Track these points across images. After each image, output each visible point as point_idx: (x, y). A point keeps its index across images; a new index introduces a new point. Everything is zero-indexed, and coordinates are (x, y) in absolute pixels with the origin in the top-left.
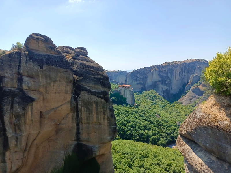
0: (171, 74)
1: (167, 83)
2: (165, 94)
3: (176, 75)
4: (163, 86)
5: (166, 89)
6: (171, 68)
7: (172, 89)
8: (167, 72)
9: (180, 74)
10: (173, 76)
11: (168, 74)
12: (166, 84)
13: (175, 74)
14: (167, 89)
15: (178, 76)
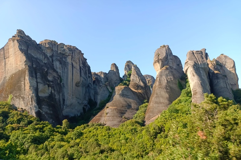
0: (61, 63)
1: (50, 78)
2: (45, 109)
3: (74, 69)
4: (37, 82)
5: (47, 95)
6: (59, 52)
7: (66, 103)
8: (51, 59)
9: (82, 71)
10: (68, 69)
11: (54, 63)
12: (49, 81)
13: (70, 67)
14: (51, 96)
15: (79, 74)
